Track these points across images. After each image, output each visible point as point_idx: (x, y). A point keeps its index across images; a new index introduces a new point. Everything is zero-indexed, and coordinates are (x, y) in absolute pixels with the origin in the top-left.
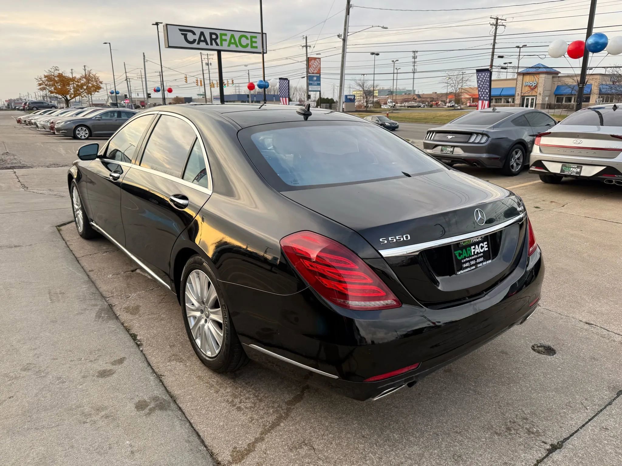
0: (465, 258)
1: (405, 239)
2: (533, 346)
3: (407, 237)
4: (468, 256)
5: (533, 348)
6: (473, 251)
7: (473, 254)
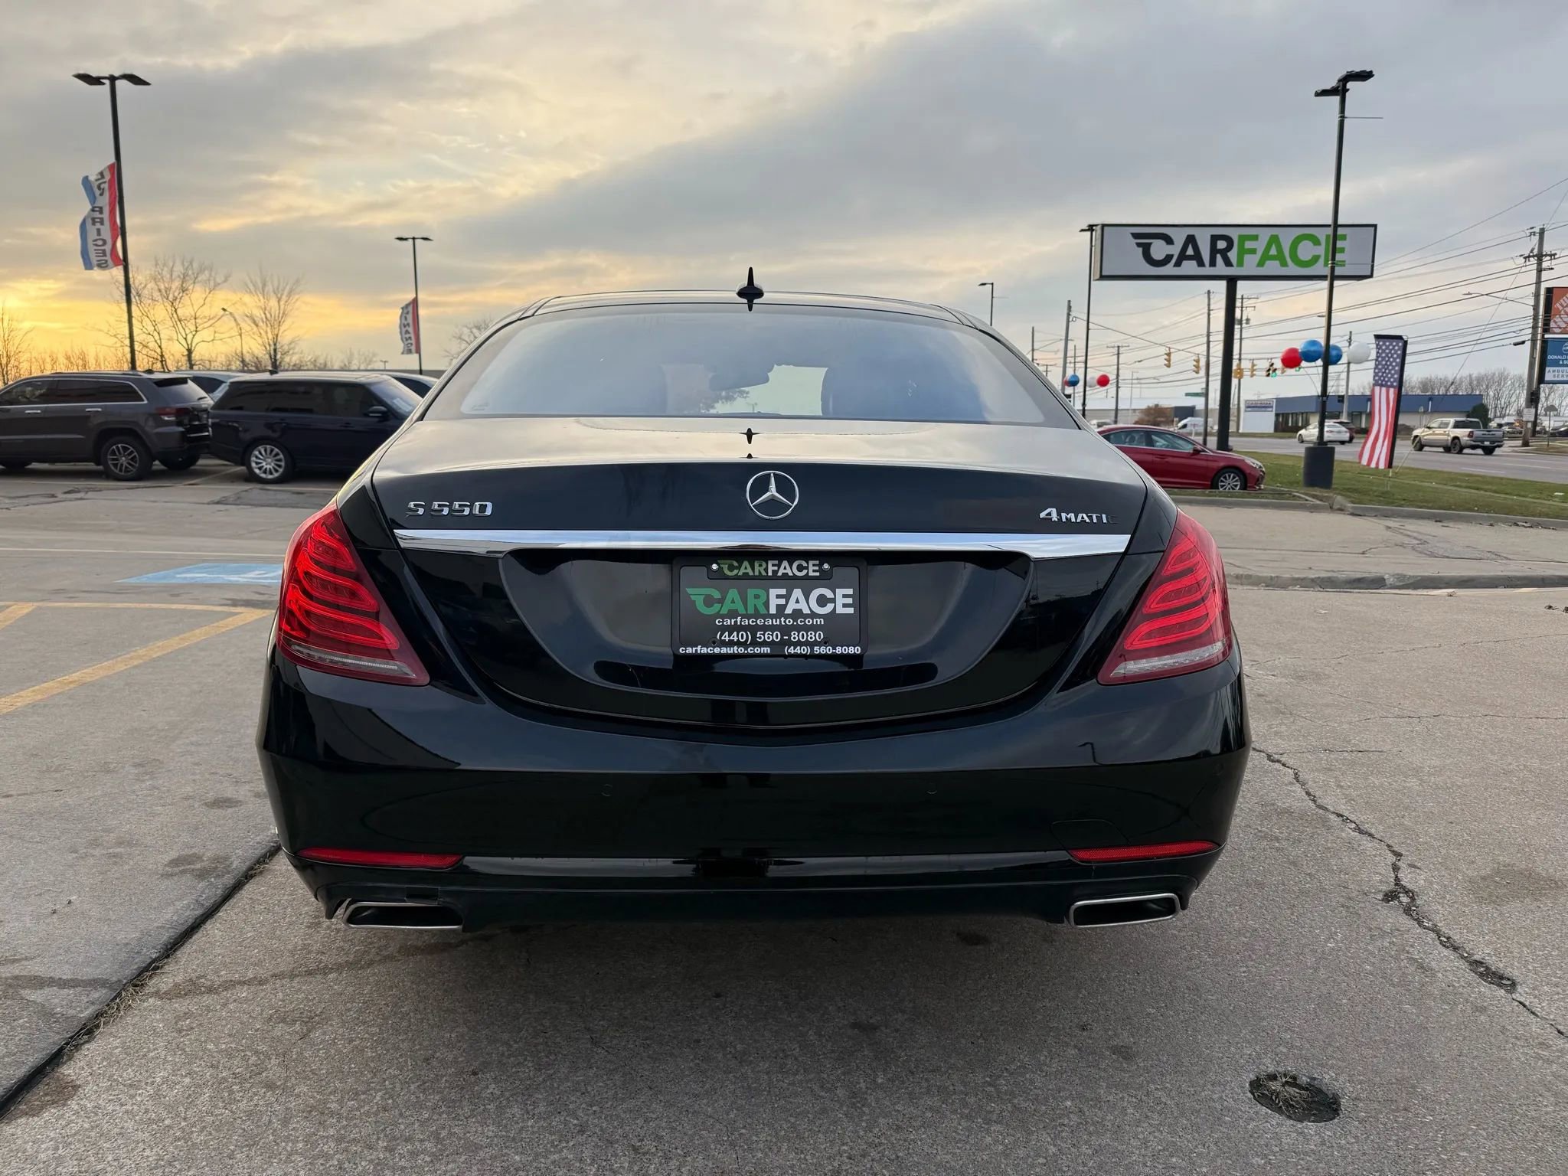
0: (733, 614)
1: (476, 511)
2: (1256, 1085)
3: (483, 508)
4: (751, 611)
5: (1260, 1089)
6: (774, 603)
7: (773, 610)
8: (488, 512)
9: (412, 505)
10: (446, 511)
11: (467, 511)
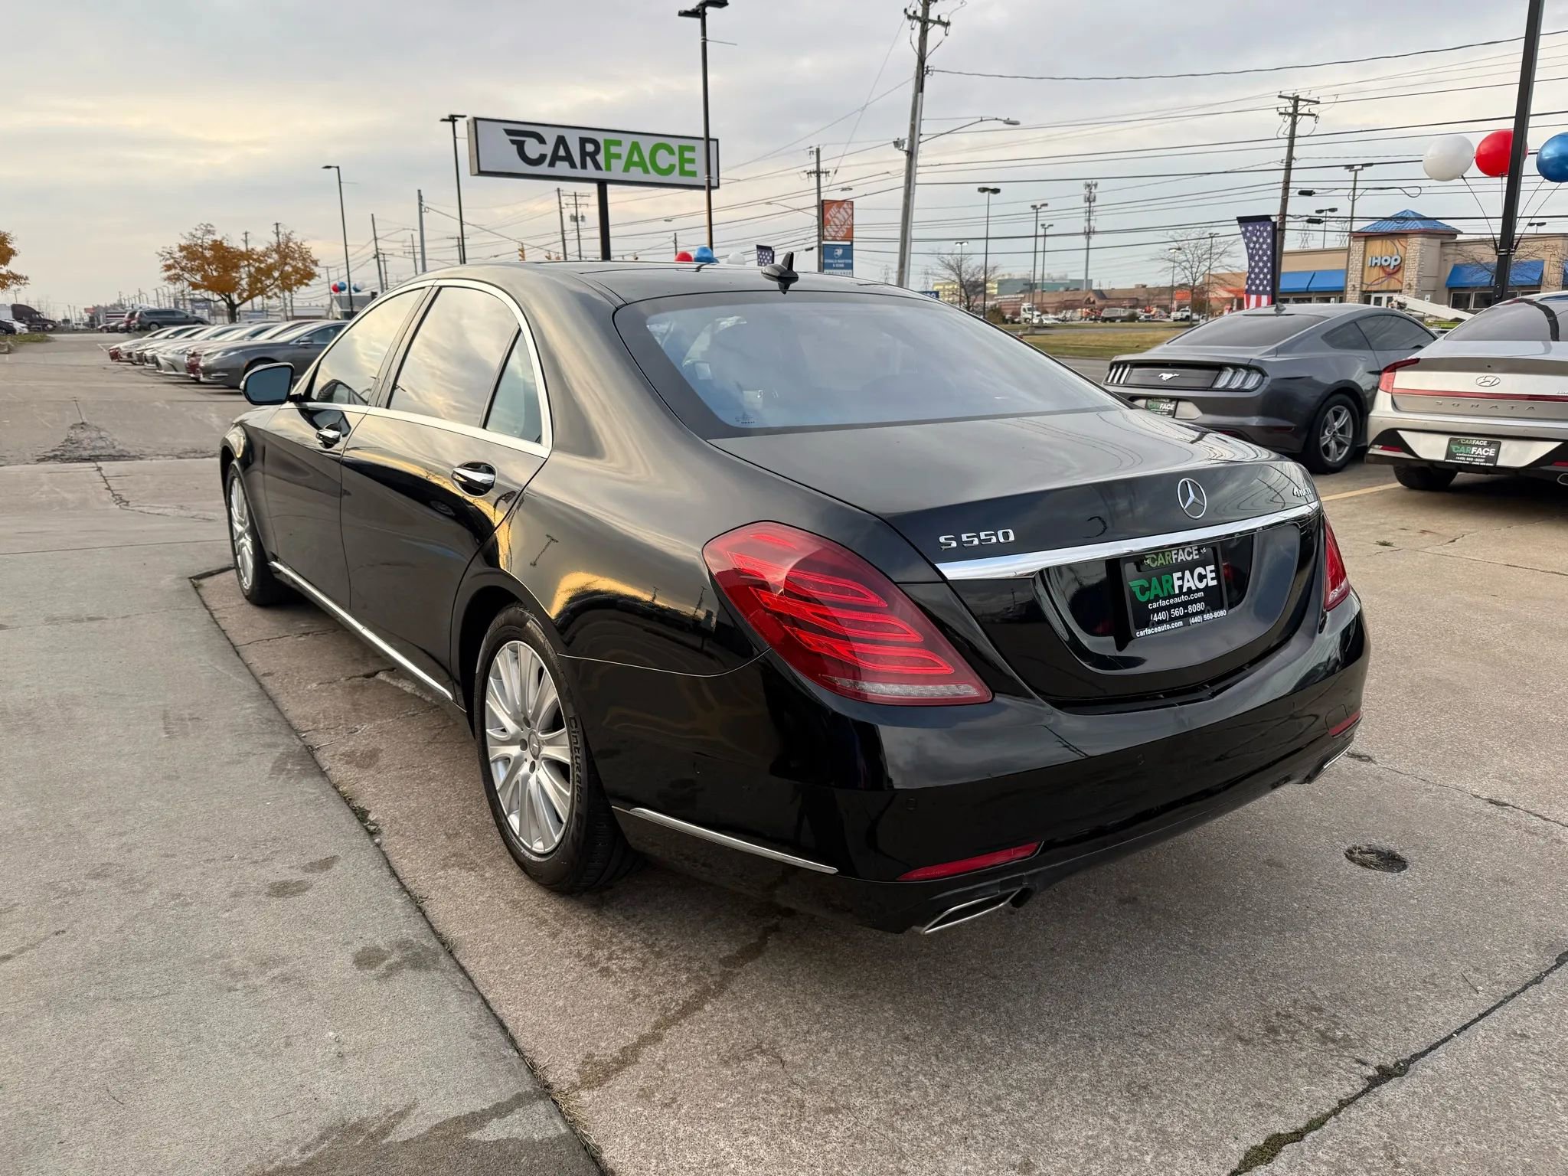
0: (1157, 599)
1: (1002, 540)
2: (1350, 851)
3: (1008, 534)
4: (1166, 595)
5: (1350, 855)
6: (1177, 583)
7: (1177, 591)
8: (1012, 538)
9: (942, 539)
10: (976, 542)
11: (994, 540)
